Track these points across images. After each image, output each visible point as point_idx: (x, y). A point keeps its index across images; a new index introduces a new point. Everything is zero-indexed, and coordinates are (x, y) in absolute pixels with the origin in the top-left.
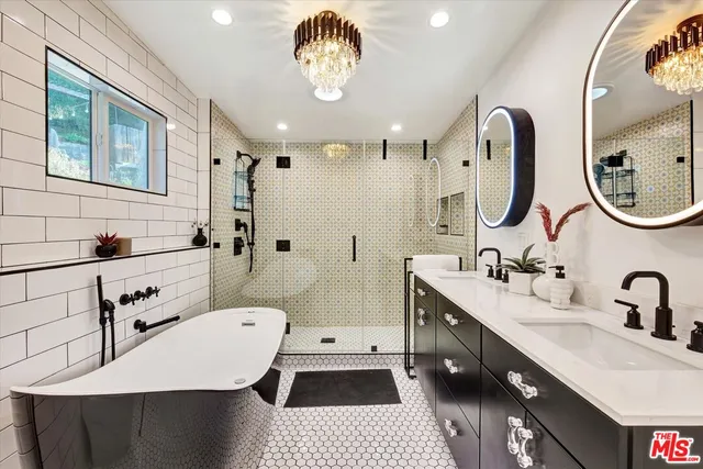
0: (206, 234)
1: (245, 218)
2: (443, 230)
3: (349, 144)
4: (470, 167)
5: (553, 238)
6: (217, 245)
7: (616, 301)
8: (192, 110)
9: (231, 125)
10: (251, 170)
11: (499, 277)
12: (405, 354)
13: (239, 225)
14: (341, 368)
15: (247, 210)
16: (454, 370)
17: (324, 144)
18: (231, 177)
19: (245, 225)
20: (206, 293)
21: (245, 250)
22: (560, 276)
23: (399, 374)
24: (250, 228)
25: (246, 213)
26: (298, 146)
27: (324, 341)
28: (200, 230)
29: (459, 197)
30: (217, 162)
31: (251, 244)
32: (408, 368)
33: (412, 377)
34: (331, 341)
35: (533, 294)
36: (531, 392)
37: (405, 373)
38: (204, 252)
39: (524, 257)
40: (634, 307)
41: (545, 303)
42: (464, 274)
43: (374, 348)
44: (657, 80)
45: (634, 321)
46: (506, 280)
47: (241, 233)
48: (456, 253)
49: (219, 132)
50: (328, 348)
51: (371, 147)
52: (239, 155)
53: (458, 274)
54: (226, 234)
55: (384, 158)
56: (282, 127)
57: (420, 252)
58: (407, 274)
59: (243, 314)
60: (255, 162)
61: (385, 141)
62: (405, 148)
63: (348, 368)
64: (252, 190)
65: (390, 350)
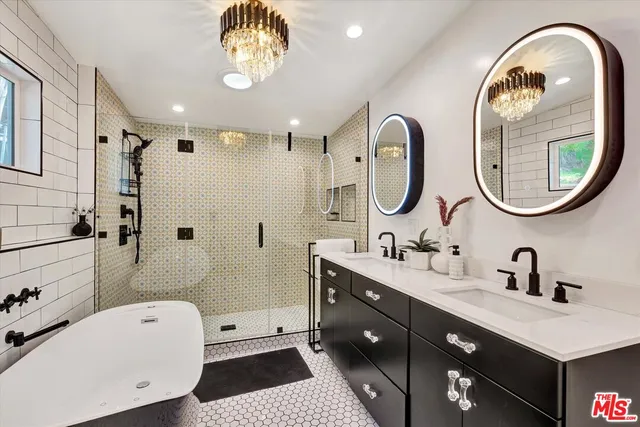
0: (90, 222)
1: (131, 204)
2: (333, 217)
3: (247, 134)
4: (362, 163)
5: (446, 223)
6: (103, 235)
7: (499, 271)
8: (73, 77)
9: (117, 100)
10: (138, 151)
11: (394, 256)
12: (310, 331)
13: (125, 211)
14: (249, 354)
15: (132, 195)
16: (375, 339)
17: (220, 131)
18: (118, 158)
19: (131, 212)
20: (89, 291)
21: (131, 240)
22: (456, 253)
23: (305, 352)
24: (136, 215)
25: (131, 198)
26: (202, 131)
27: (224, 329)
28: (82, 218)
29: (351, 189)
30: (104, 140)
31: (138, 233)
32: (312, 345)
33: (317, 352)
34: (233, 327)
35: (430, 268)
36: (470, 348)
37: (309, 349)
38: (88, 243)
39: (421, 239)
40: (512, 274)
41: (443, 276)
42: (358, 255)
43: (280, 330)
44: (496, 108)
45: (512, 284)
46: (401, 258)
47: (127, 222)
48: (349, 237)
49: (105, 106)
50: (229, 335)
51: (276, 138)
52: (125, 134)
53: (353, 255)
54: (111, 222)
55: (289, 149)
56: (178, 109)
57: (322, 236)
58: (311, 258)
59: (142, 309)
60: (146, 144)
61: (290, 134)
62: (307, 143)
63: (255, 352)
64: (138, 174)
65: (294, 330)
